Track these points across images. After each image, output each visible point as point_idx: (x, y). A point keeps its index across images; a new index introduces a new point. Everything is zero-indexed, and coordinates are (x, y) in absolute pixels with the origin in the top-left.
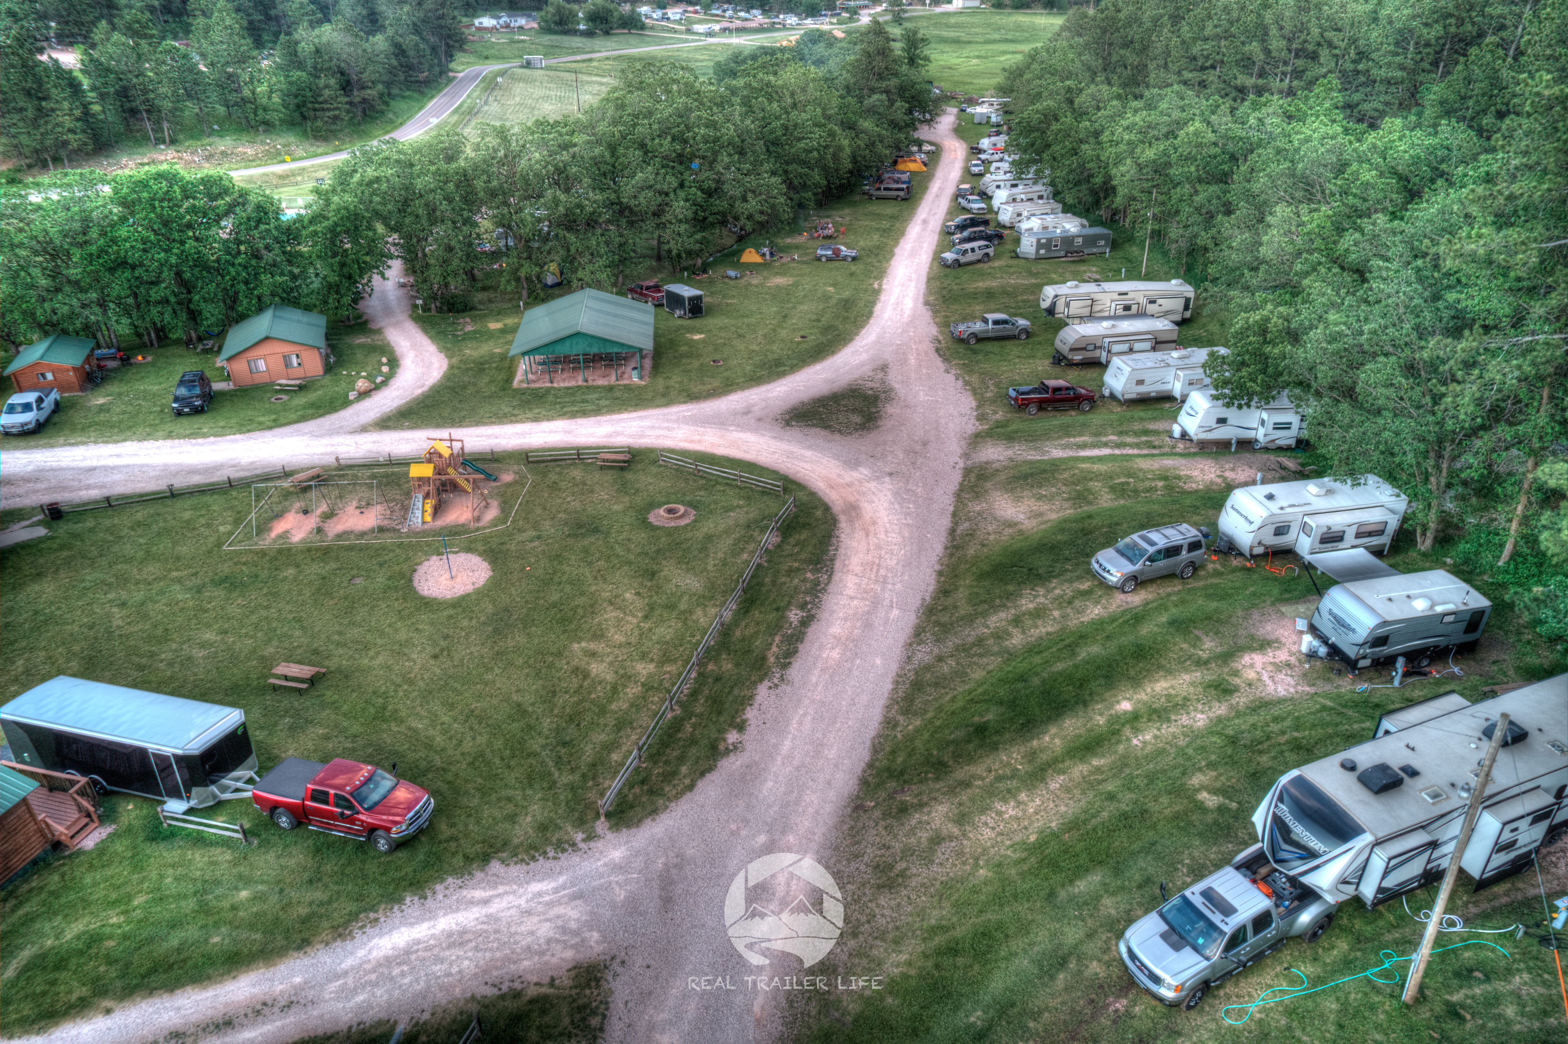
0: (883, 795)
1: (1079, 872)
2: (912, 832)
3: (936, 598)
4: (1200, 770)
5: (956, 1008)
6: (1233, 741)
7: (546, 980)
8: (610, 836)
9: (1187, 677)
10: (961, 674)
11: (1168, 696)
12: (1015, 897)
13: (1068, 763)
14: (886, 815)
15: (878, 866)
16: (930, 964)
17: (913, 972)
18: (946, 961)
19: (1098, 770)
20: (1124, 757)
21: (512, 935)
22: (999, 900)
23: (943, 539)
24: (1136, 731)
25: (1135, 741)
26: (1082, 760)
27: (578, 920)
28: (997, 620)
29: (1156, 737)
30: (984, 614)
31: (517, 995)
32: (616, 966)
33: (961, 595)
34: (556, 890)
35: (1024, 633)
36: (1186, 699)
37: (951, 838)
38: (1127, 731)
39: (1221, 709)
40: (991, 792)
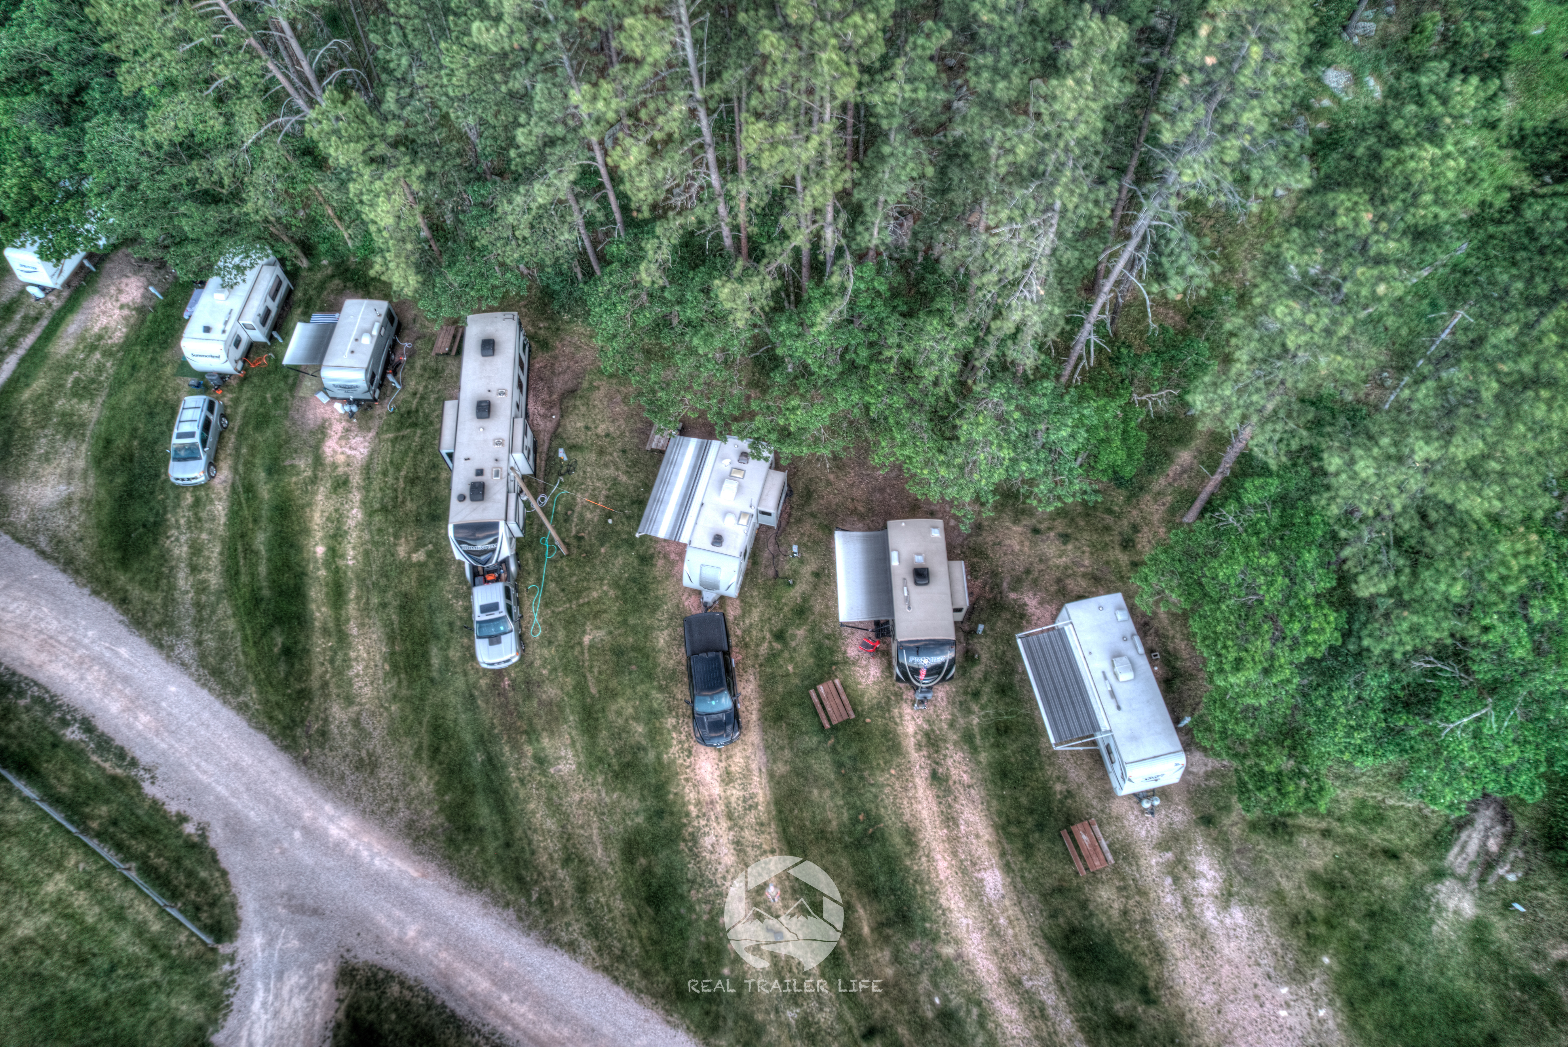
0: (304, 741)
1: (425, 656)
2: (343, 736)
3: (126, 612)
4: (395, 545)
5: (469, 765)
6: (384, 509)
7: (337, 1005)
8: (238, 943)
9: (320, 497)
10: (223, 637)
11: (328, 519)
12: (421, 699)
13: (343, 613)
14: (322, 746)
15: (357, 768)
16: (437, 767)
17: (437, 778)
18: (440, 757)
19: (358, 598)
20: (357, 577)
21: (290, 1026)
22: (418, 710)
23: (49, 567)
24: (343, 556)
25: (350, 563)
26: (346, 603)
27: (301, 977)
28: (183, 580)
29: (354, 548)
30: (172, 587)
31: (338, 1026)
32: (347, 956)
33: (135, 591)
34: (267, 990)
35: (209, 570)
36: (337, 510)
37: (359, 714)
38: (341, 563)
39: (356, 497)
40: (339, 673)
